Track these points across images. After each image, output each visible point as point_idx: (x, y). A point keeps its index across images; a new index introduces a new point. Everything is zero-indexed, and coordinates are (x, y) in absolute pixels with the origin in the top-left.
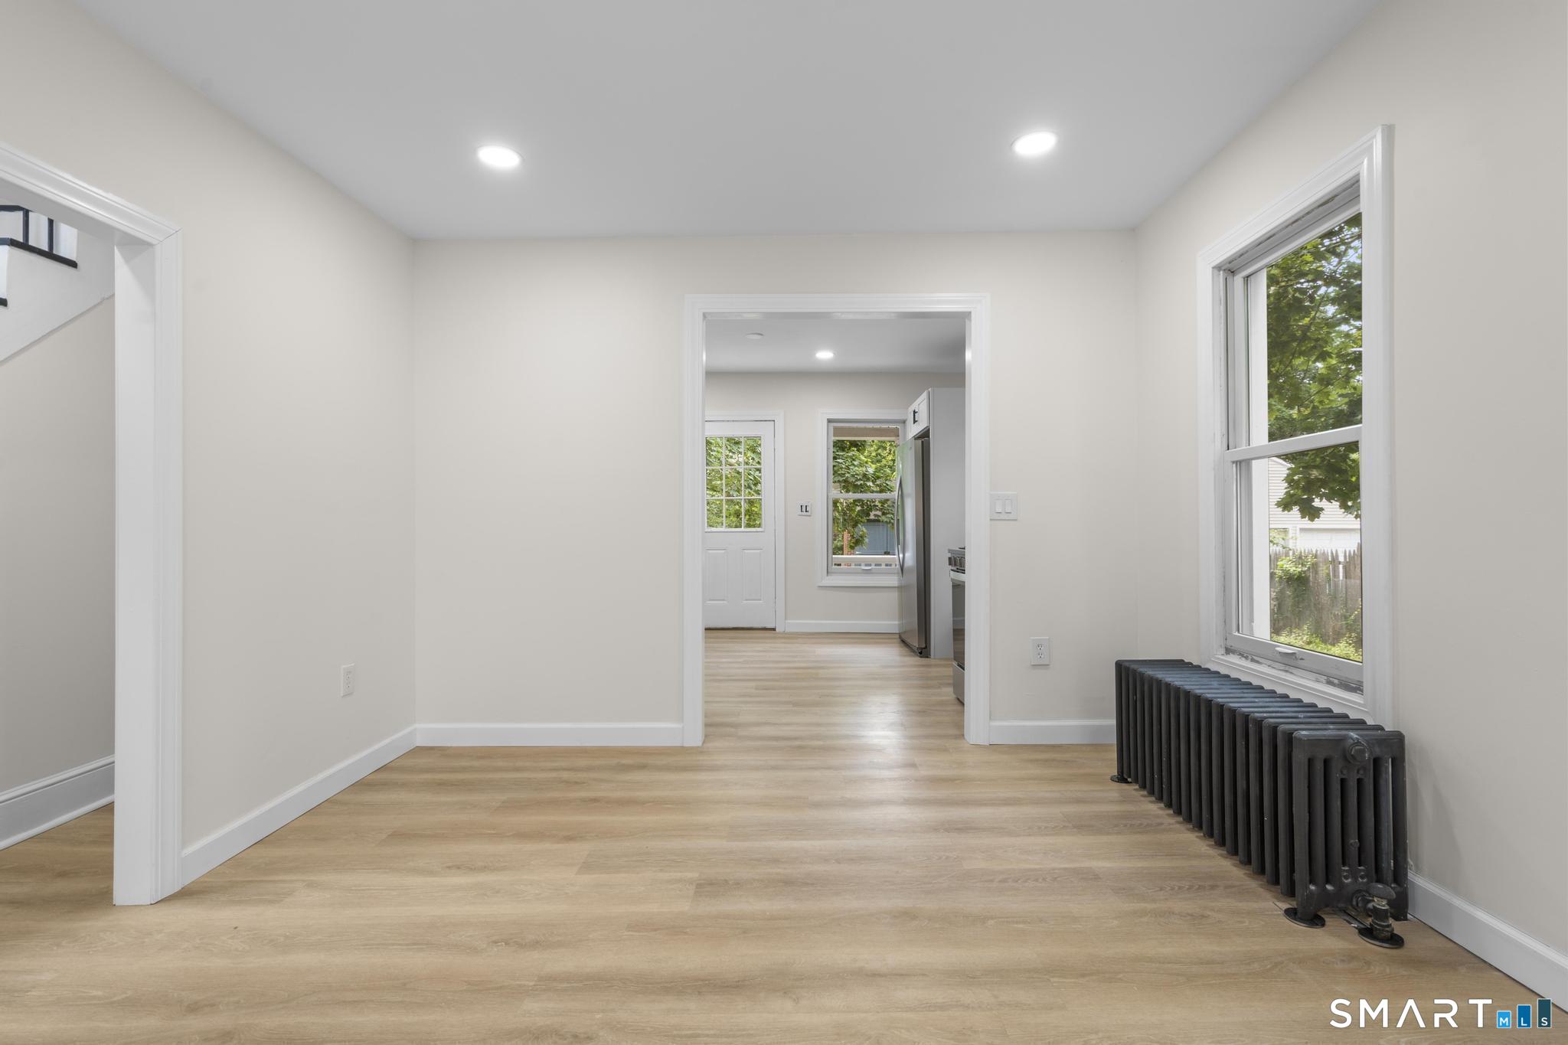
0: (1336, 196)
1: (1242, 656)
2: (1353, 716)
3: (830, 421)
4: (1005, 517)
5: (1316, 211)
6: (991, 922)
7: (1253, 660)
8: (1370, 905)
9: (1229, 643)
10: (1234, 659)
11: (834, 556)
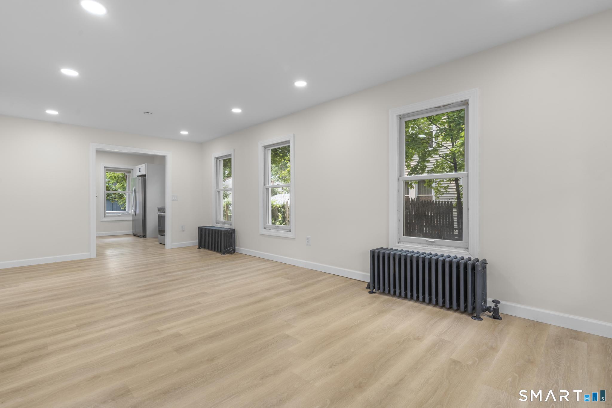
3: (105, 167)
10: (217, 224)
11: (107, 212)
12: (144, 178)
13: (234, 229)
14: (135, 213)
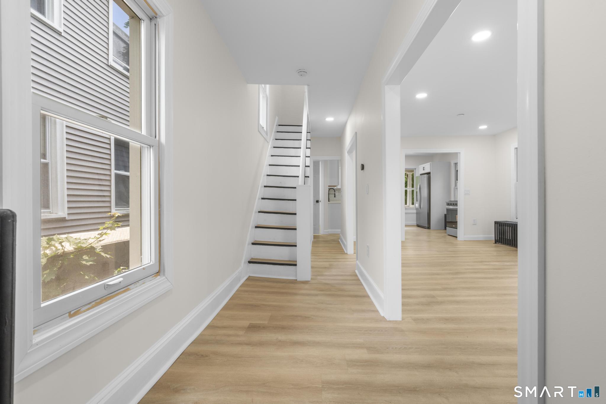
4: (466, 194)
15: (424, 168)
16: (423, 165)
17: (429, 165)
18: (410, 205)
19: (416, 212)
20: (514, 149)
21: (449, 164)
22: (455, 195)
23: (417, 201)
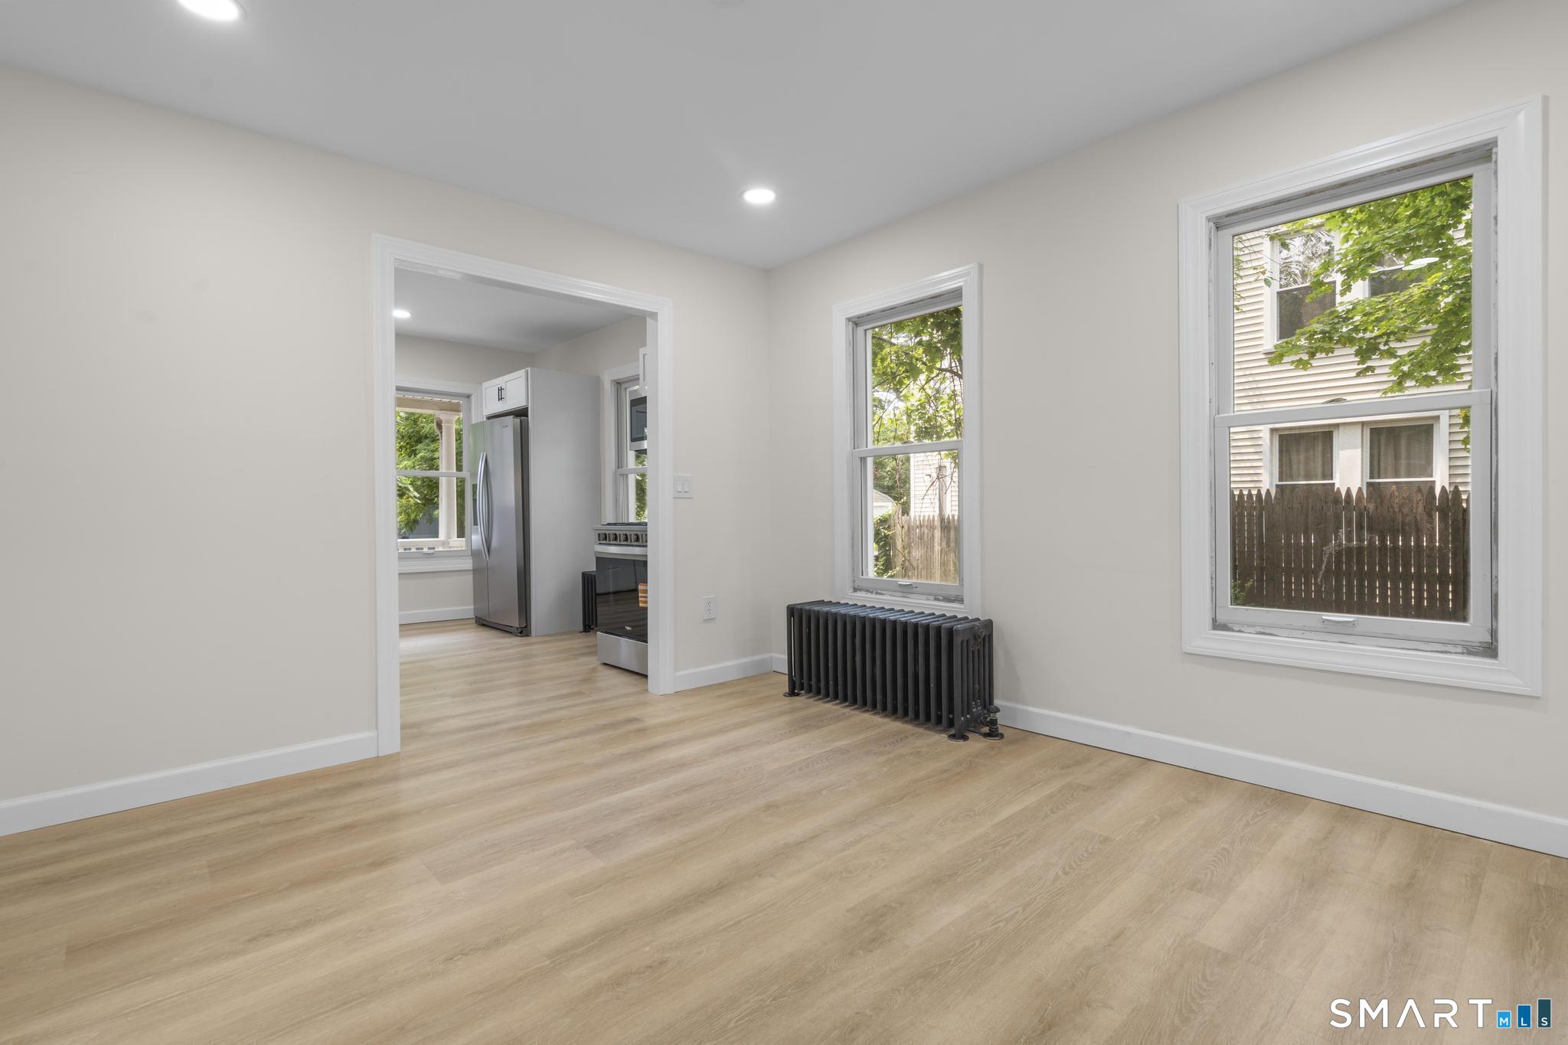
0: (942, 295)
1: (868, 591)
2: (960, 616)
3: (398, 389)
4: (685, 495)
5: (928, 301)
6: (824, 792)
7: (877, 593)
8: (988, 719)
9: (856, 584)
10: (859, 594)
12: (521, 421)
13: (989, 624)
14: (488, 541)
15: (500, 390)
16: (500, 381)
17: (523, 379)
18: (449, 536)
19: (471, 568)
20: (843, 322)
21: (597, 382)
22: (616, 501)
23: (476, 523)
